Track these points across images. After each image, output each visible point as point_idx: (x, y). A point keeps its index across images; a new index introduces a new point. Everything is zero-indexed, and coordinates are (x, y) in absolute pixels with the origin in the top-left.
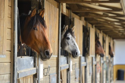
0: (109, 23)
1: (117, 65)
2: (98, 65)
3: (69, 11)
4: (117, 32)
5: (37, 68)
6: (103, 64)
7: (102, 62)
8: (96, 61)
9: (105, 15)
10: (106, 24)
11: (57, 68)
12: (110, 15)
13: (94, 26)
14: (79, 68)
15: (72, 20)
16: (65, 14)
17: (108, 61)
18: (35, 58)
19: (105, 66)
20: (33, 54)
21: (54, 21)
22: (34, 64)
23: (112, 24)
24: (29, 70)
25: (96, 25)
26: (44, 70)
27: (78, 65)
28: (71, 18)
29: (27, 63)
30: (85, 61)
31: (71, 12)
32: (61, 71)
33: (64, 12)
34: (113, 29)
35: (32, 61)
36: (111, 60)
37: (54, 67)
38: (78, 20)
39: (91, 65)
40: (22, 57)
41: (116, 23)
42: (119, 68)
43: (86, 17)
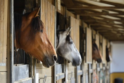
0: (107, 22)
1: (114, 73)
2: (95, 74)
3: (63, 8)
4: (115, 33)
5: (33, 78)
6: (99, 72)
7: (99, 69)
8: (92, 68)
9: (104, 13)
10: (104, 23)
11: (52, 78)
12: (110, 12)
13: (90, 25)
14: (75, 78)
15: (68, 19)
16: (60, 12)
17: (104, 68)
18: (31, 66)
19: (102, 74)
20: (28, 61)
21: (50, 21)
22: (29, 73)
23: (111, 23)
24: (25, 80)
25: (93, 25)
26: (39, 80)
27: (74, 74)
28: (66, 17)
29: (23, 72)
30: (81, 69)
31: (66, 9)
32: (56, 82)
33: (59, 10)
34: (112, 30)
35: (27, 70)
36: (108, 67)
37: (49, 77)
38: (75, 19)
39: (87, 74)
40: (16, 65)
41: (116, 22)
42: (117, 77)
43: (81, 15)
